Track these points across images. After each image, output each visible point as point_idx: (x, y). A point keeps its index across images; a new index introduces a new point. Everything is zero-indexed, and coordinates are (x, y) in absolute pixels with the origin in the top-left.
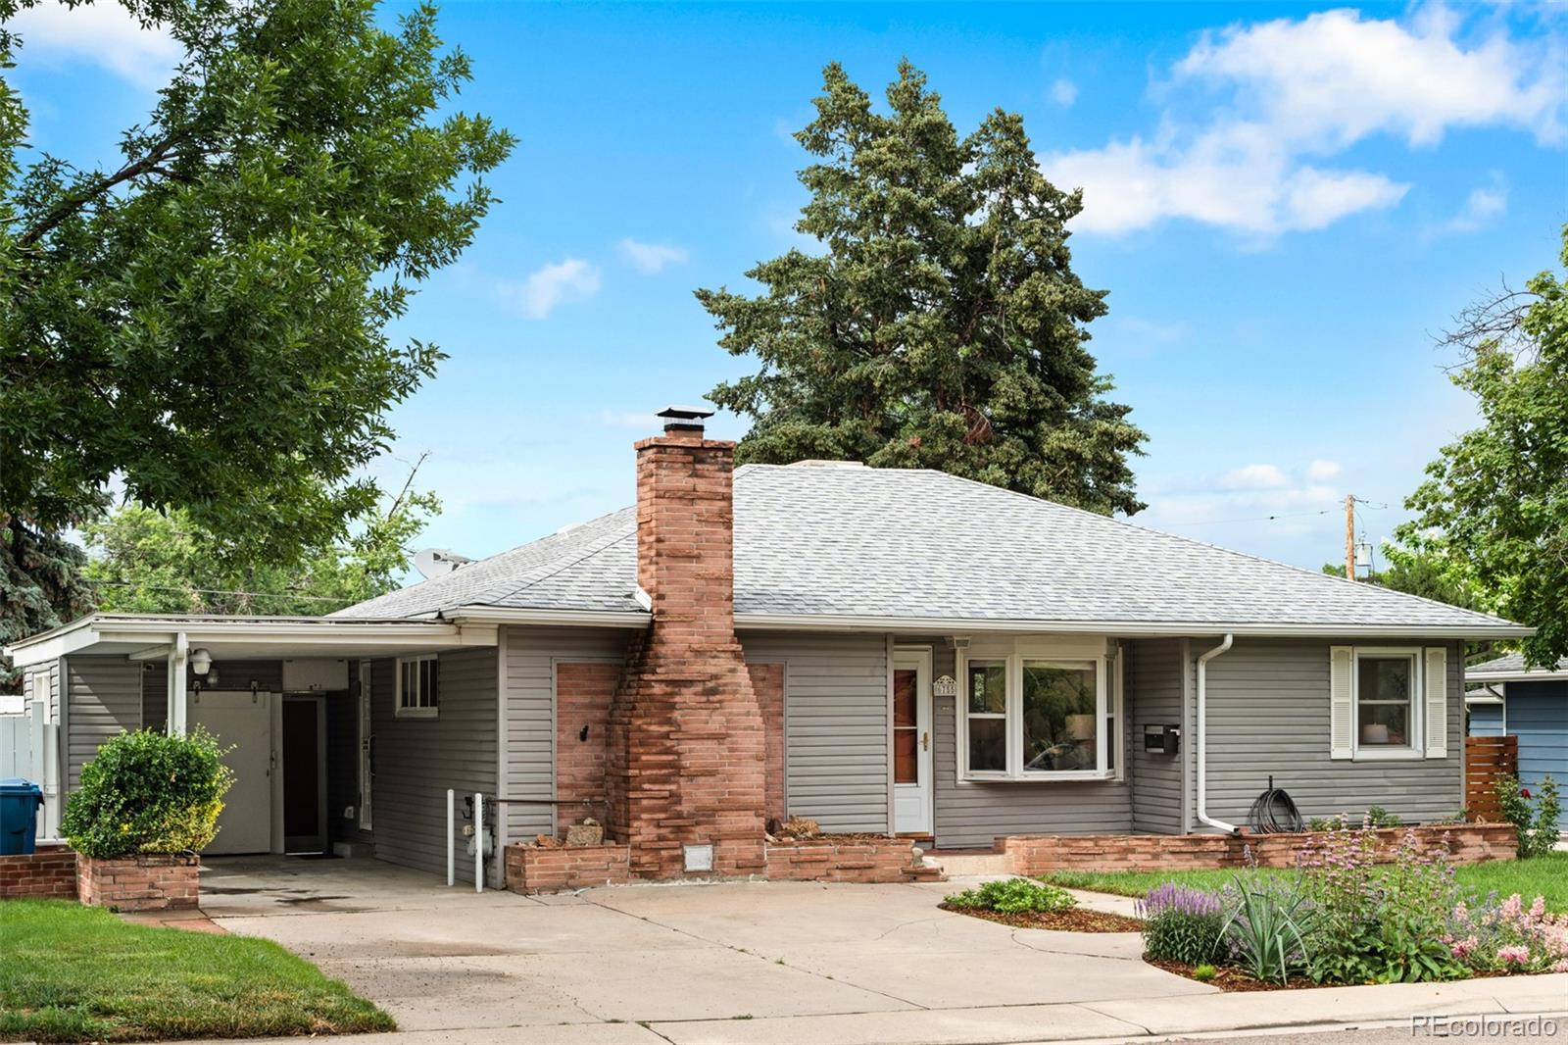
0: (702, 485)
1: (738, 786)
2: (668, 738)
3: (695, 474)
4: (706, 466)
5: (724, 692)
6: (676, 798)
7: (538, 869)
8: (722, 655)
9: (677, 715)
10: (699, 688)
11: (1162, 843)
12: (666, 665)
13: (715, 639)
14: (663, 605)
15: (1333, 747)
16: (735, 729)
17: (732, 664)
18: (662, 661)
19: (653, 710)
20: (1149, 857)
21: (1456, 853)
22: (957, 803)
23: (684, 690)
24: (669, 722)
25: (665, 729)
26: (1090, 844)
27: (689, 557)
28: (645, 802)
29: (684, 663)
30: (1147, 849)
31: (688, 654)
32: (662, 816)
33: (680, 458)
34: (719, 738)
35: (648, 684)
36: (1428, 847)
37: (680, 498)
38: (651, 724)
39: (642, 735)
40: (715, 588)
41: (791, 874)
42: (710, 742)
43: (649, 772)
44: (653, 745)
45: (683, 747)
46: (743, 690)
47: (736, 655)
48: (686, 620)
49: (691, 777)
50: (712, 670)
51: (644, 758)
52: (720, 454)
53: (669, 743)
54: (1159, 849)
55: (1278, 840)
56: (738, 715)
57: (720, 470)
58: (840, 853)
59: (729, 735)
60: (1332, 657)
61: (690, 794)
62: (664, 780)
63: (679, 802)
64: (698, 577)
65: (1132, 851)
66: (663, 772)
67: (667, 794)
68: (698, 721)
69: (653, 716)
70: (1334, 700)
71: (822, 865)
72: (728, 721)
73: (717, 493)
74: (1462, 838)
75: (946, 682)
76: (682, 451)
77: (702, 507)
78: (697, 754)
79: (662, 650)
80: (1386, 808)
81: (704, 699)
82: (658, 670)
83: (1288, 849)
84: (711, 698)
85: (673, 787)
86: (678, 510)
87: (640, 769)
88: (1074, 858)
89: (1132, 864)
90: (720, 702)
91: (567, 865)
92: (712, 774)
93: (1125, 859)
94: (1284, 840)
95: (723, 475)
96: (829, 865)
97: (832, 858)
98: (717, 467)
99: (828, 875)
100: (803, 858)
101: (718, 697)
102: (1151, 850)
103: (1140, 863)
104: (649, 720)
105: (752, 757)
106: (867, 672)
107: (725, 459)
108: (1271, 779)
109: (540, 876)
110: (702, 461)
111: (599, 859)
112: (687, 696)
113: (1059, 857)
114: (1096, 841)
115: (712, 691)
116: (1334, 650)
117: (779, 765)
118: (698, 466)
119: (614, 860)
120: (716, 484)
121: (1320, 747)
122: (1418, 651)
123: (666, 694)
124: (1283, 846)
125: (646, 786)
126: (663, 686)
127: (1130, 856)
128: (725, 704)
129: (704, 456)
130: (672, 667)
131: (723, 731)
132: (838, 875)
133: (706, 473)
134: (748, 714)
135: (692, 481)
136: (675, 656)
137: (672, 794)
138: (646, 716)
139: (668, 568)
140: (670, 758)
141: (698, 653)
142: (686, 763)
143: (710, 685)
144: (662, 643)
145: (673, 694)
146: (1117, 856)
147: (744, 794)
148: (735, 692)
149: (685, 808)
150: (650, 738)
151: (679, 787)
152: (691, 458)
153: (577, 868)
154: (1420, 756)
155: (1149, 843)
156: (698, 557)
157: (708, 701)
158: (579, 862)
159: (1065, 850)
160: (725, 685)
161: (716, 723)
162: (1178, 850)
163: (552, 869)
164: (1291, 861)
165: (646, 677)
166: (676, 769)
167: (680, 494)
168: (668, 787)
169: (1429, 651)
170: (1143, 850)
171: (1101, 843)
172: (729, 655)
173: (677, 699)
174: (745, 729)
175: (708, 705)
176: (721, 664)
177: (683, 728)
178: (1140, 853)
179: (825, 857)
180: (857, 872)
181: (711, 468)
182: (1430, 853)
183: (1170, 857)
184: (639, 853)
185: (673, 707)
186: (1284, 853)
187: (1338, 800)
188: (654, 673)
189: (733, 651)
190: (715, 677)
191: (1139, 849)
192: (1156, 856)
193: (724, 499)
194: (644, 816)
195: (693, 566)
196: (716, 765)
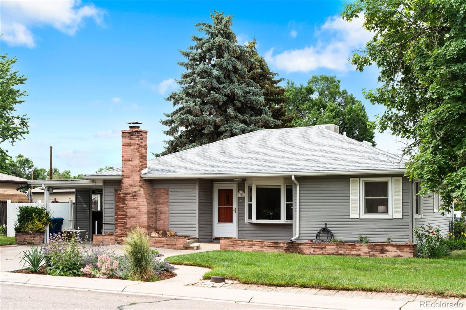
0: (132, 142)
1: (141, 221)
2: (124, 208)
3: (131, 139)
4: (133, 137)
5: (137, 196)
6: (125, 223)
7: (95, 240)
8: (137, 186)
9: (126, 202)
10: (131, 195)
11: (264, 243)
12: (124, 189)
13: (135, 182)
14: (123, 173)
15: (350, 214)
16: (140, 206)
17: (139, 188)
18: (123, 188)
19: (121, 201)
20: (260, 247)
21: (384, 254)
22: (245, 229)
23: (128, 195)
24: (124, 204)
25: (123, 205)
26: (240, 242)
27: (129, 161)
28: (119, 224)
29: (128, 188)
30: (259, 245)
31: (129, 186)
32: (123, 228)
33: (127, 135)
34: (136, 208)
35: (119, 194)
36: (370, 250)
37: (127, 145)
38: (120, 204)
39: (118, 207)
40: (135, 168)
41: (154, 245)
42: (134, 209)
43: (120, 217)
44: (121, 210)
45: (128, 210)
46: (142, 195)
47: (141, 186)
48: (128, 177)
49: (129, 218)
50: (134, 190)
51: (119, 213)
52: (137, 133)
53: (124, 209)
54: (263, 245)
55: (307, 244)
56: (141, 202)
57: (137, 137)
58: (167, 240)
59: (139, 207)
60: (351, 182)
61: (129, 223)
62: (123, 219)
63: (126, 225)
64: (131, 166)
65: (254, 245)
66: (123, 217)
67: (123, 222)
68: (132, 204)
69: (121, 202)
70: (351, 197)
71: (162, 243)
72: (138, 204)
73: (136, 143)
74: (387, 248)
75: (241, 193)
76: (128, 133)
77: (132, 147)
78: (131, 212)
79: (123, 185)
80: (368, 236)
81: (132, 198)
82: (122, 190)
83: (310, 248)
84: (134, 197)
85: (125, 221)
86: (127, 149)
87: (117, 216)
88: (235, 246)
89: (254, 249)
90: (136, 198)
91: (102, 239)
92: (134, 217)
93: (252, 247)
94: (309, 245)
95: (138, 138)
96: (163, 243)
97: (164, 241)
98: (136, 137)
99: (163, 246)
100: (156, 241)
101: (136, 197)
102: (260, 245)
103: (256, 249)
104: (119, 203)
105: (144, 213)
106: (191, 190)
107: (138, 134)
108: (326, 224)
109: (96, 242)
110: (132, 135)
111: (108, 238)
112: (129, 197)
113: (230, 246)
114: (242, 241)
115: (135, 196)
116: (351, 179)
117: (167, 216)
118: (132, 137)
119: (112, 239)
120: (136, 141)
121: (346, 214)
122: (390, 179)
123: (124, 196)
124: (309, 247)
125: (119, 220)
126: (123, 194)
127: (253, 247)
128: (137, 199)
129: (133, 134)
130: (125, 189)
131: (137, 206)
132: (166, 246)
133: (134, 138)
134: (143, 202)
135: (130, 141)
136: (126, 187)
137: (125, 222)
138: (119, 202)
139: (124, 164)
140: (124, 213)
141: (131, 186)
142: (128, 214)
143: (134, 194)
144: (123, 183)
145: (125, 197)
146: (249, 246)
147: (142, 223)
148: (140, 196)
149: (128, 226)
150: (120, 208)
151: (127, 221)
152: (130, 135)
153: (104, 240)
154: (391, 218)
155: (260, 243)
156: (131, 160)
157: (134, 198)
158: (104, 239)
159: (232, 243)
160: (138, 194)
161: (135, 204)
162: (269, 245)
163: (98, 240)
164: (312, 252)
165: (119, 192)
166: (126, 215)
167: (127, 144)
168: (124, 221)
169: (394, 179)
170: (258, 245)
171: (244, 242)
172: (138, 186)
173: (126, 198)
174: (142, 206)
175: (133, 199)
176: (137, 189)
177: (128, 205)
178: (256, 246)
179: (162, 241)
180: (171, 246)
181: (135, 137)
182: (371, 253)
183: (267, 248)
184: (117, 237)
185: (125, 200)
186: (309, 249)
187: (353, 232)
188: (121, 191)
189: (140, 185)
190: (135, 192)
191: (256, 245)
192: (262, 247)
193: (137, 145)
194: (118, 228)
195: (130, 163)
196: (135, 215)
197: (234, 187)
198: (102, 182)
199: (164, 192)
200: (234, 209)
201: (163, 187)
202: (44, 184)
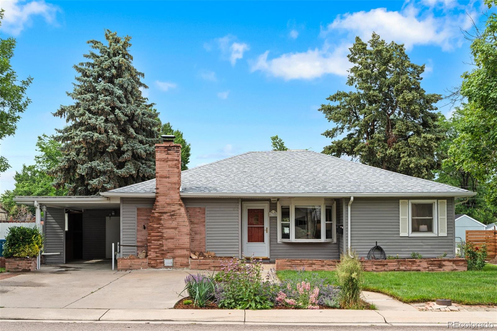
0: (170, 157)
1: (181, 242)
2: (159, 228)
3: (168, 154)
4: (171, 152)
5: (176, 215)
6: (162, 245)
7: (121, 264)
8: (176, 205)
9: (162, 222)
10: (169, 214)
11: (325, 262)
12: (159, 208)
13: (174, 200)
14: (158, 191)
15: (400, 232)
16: (180, 226)
17: (179, 207)
18: (157, 207)
19: (155, 221)
20: (320, 266)
21: (441, 268)
22: (277, 248)
23: (164, 215)
24: (159, 224)
25: (158, 226)
26: (299, 262)
27: (166, 177)
28: (152, 246)
29: (164, 207)
30: (319, 264)
31: (165, 205)
32: (158, 250)
33: (163, 150)
34: (175, 228)
35: (153, 213)
36: (430, 266)
37: (163, 161)
38: (154, 224)
39: (152, 227)
40: (174, 186)
41: (198, 268)
42: (172, 230)
43: (153, 238)
44: (155, 230)
45: (164, 231)
46: (182, 215)
47: (180, 205)
48: (165, 195)
49: (166, 239)
50: (173, 209)
51: (152, 234)
52: (175, 148)
53: (159, 230)
54: (324, 264)
55: (369, 262)
56: (181, 222)
57: (175, 152)
58: (213, 262)
59: (178, 228)
60: (400, 203)
61: (166, 244)
62: (158, 240)
63: (163, 247)
64: (169, 183)
65: (314, 264)
66: (158, 238)
67: (159, 244)
68: (169, 224)
69: (155, 222)
70: (401, 217)
71: (208, 266)
72: (178, 224)
73: (174, 159)
74: (444, 263)
75: (273, 212)
76: (164, 148)
77: (170, 163)
78: (167, 233)
79: (157, 204)
80: (419, 253)
81: (170, 217)
82: (156, 209)
83: (372, 265)
84: (173, 217)
85: (161, 242)
86: (163, 164)
87: (151, 237)
88: (292, 266)
89: (314, 268)
90: (175, 218)
91: (129, 263)
92: (173, 239)
93: (311, 267)
94: (371, 262)
95: (176, 154)
96: (209, 266)
97: (211, 263)
98: (174, 152)
99: (209, 268)
100: (201, 263)
101: (175, 217)
102: (321, 264)
103: (317, 268)
104: (153, 223)
105: (185, 234)
106: (232, 209)
107: (177, 149)
108: (376, 242)
109: (121, 266)
110: (170, 150)
111: (139, 262)
112: (165, 216)
113: (288, 265)
114: (301, 261)
115: (173, 215)
116: (401, 201)
118: (169, 152)
119: (143, 262)
120: (174, 156)
121: (396, 232)
122: (435, 201)
123: (159, 216)
124: (371, 264)
125: (153, 242)
126: (158, 214)
127: (313, 266)
128: (176, 219)
129: (170, 149)
130: (161, 208)
131: (176, 226)
132: (213, 269)
133: (171, 153)
134: (184, 222)
135: (167, 156)
136: (161, 205)
137: (160, 244)
138: (153, 222)
139: (160, 181)
140: (160, 234)
141: (168, 204)
142: (165, 235)
143: (172, 213)
144: (158, 202)
145: (161, 216)
146: (308, 266)
147: (183, 244)
148: (180, 215)
149: (165, 248)
150: (154, 228)
151: (163, 242)
152: (166, 149)
153: (132, 264)
154: (436, 236)
155: (320, 262)
156: (169, 177)
157: (172, 218)
159: (290, 263)
160: (177, 213)
161: (174, 224)
162: (330, 264)
163: (125, 264)
164: (374, 269)
165: (153, 211)
166: (162, 237)
167: (163, 160)
168: (159, 242)
169: (439, 201)
170: (318, 264)
171: (303, 261)
172: (178, 205)
173: (162, 217)
174: (183, 226)
175: (171, 219)
176: (176, 207)
177: (164, 226)
178: (317, 265)
179: (208, 263)
180: (219, 268)
181: (173, 152)
182: (430, 268)
183: (328, 266)
184: (151, 261)
185: (161, 220)
186: (371, 266)
187: (402, 250)
188: (155, 210)
189: (179, 204)
190: (174, 211)
191: (316, 264)
192: (322, 266)
193: (176, 160)
194: (152, 250)
195: (167, 180)
196: (174, 236)
197: (266, 207)
198: (119, 200)
199: (199, 212)
200: (265, 229)
201: (199, 206)
202: (37, 201)
